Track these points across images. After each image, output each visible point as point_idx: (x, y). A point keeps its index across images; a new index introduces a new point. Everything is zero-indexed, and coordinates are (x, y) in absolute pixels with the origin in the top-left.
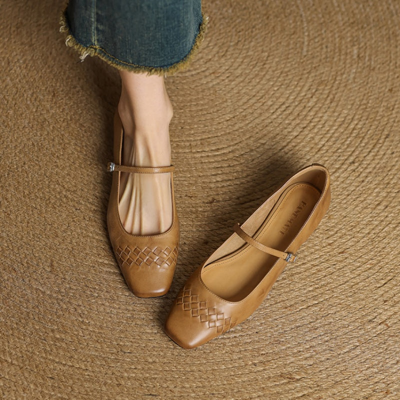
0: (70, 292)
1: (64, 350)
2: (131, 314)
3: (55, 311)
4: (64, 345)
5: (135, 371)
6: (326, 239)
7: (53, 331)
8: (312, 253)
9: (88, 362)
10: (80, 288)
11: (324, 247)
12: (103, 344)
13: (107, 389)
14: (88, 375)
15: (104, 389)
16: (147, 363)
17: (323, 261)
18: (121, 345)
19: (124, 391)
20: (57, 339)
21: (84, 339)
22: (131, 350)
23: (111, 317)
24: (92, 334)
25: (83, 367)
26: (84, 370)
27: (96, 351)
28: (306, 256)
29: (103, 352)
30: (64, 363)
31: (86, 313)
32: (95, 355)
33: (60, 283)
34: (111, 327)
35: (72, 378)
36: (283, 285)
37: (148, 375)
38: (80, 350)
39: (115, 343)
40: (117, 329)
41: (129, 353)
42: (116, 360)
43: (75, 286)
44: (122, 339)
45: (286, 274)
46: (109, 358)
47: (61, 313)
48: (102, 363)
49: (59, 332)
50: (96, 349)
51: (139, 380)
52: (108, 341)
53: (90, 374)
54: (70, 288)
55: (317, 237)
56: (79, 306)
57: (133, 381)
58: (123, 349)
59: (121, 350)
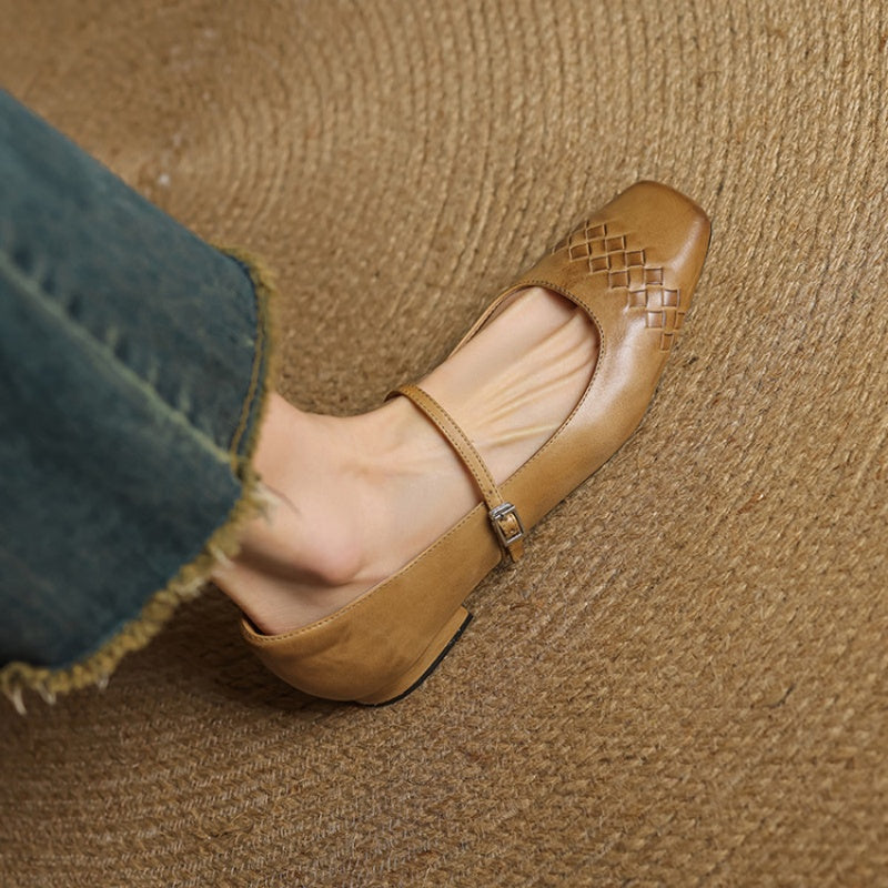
0: (559, 750)
1: (680, 848)
2: (703, 631)
3: (577, 812)
4: (670, 841)
5: (842, 702)
6: (825, 67)
7: (619, 848)
8: (840, 113)
9: (746, 807)
10: (564, 721)
11: (843, 80)
12: (728, 745)
13: (842, 799)
14: (779, 825)
15: (836, 806)
16: (842, 661)
17: (877, 94)
18: (759, 701)
19: (872, 758)
20: (646, 848)
21: (689, 782)
22: (786, 683)
23: (678, 686)
24: (686, 756)
25: (752, 826)
26: (760, 829)
27: (734, 769)
28: (838, 131)
29: (748, 754)
30: (710, 868)
31: (630, 740)
32: (741, 781)
33: (524, 760)
34: (702, 699)
35: (760, 872)
36: (875, 218)
37: (872, 677)
38: (706, 809)
39: (744, 713)
40: (717, 688)
41: (788, 693)
42: (788, 734)
43: (551, 729)
44: (745, 689)
45: (852, 197)
46: (770, 750)
47: (591, 801)
48: (772, 774)
49: (632, 833)
50: (729, 767)
51: (870, 705)
52: (728, 727)
53: (778, 820)
54: (550, 743)
55: (809, 84)
56: (603, 746)
57: (865, 722)
58: (772, 702)
59: (772, 707)
